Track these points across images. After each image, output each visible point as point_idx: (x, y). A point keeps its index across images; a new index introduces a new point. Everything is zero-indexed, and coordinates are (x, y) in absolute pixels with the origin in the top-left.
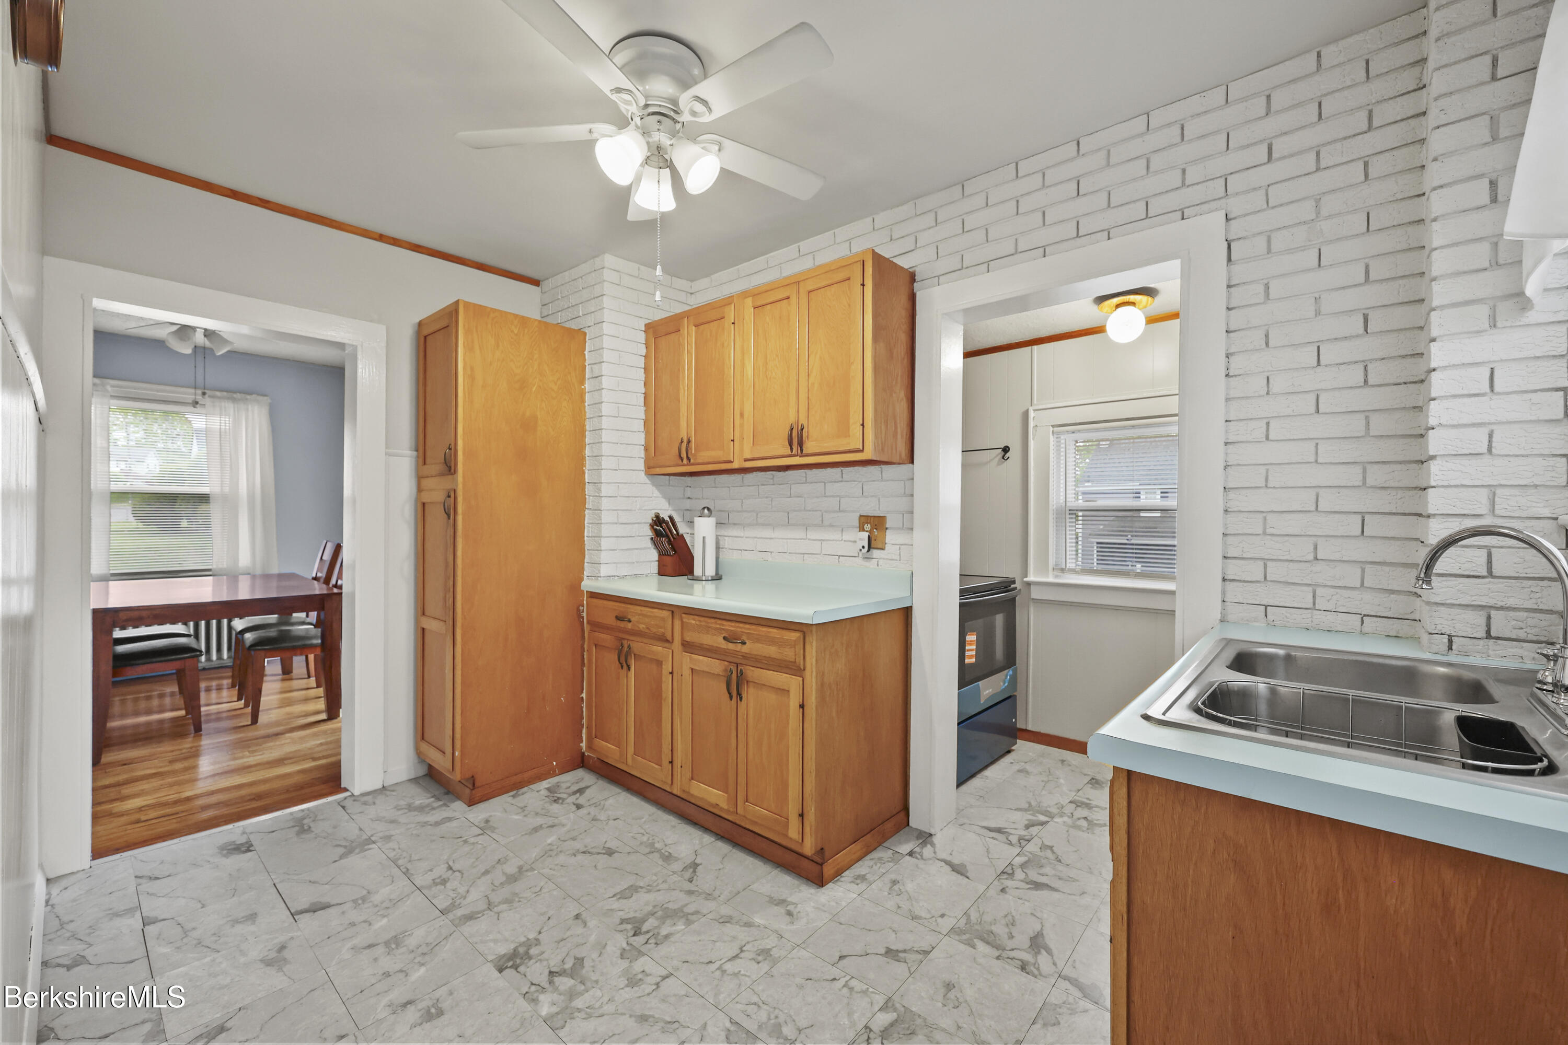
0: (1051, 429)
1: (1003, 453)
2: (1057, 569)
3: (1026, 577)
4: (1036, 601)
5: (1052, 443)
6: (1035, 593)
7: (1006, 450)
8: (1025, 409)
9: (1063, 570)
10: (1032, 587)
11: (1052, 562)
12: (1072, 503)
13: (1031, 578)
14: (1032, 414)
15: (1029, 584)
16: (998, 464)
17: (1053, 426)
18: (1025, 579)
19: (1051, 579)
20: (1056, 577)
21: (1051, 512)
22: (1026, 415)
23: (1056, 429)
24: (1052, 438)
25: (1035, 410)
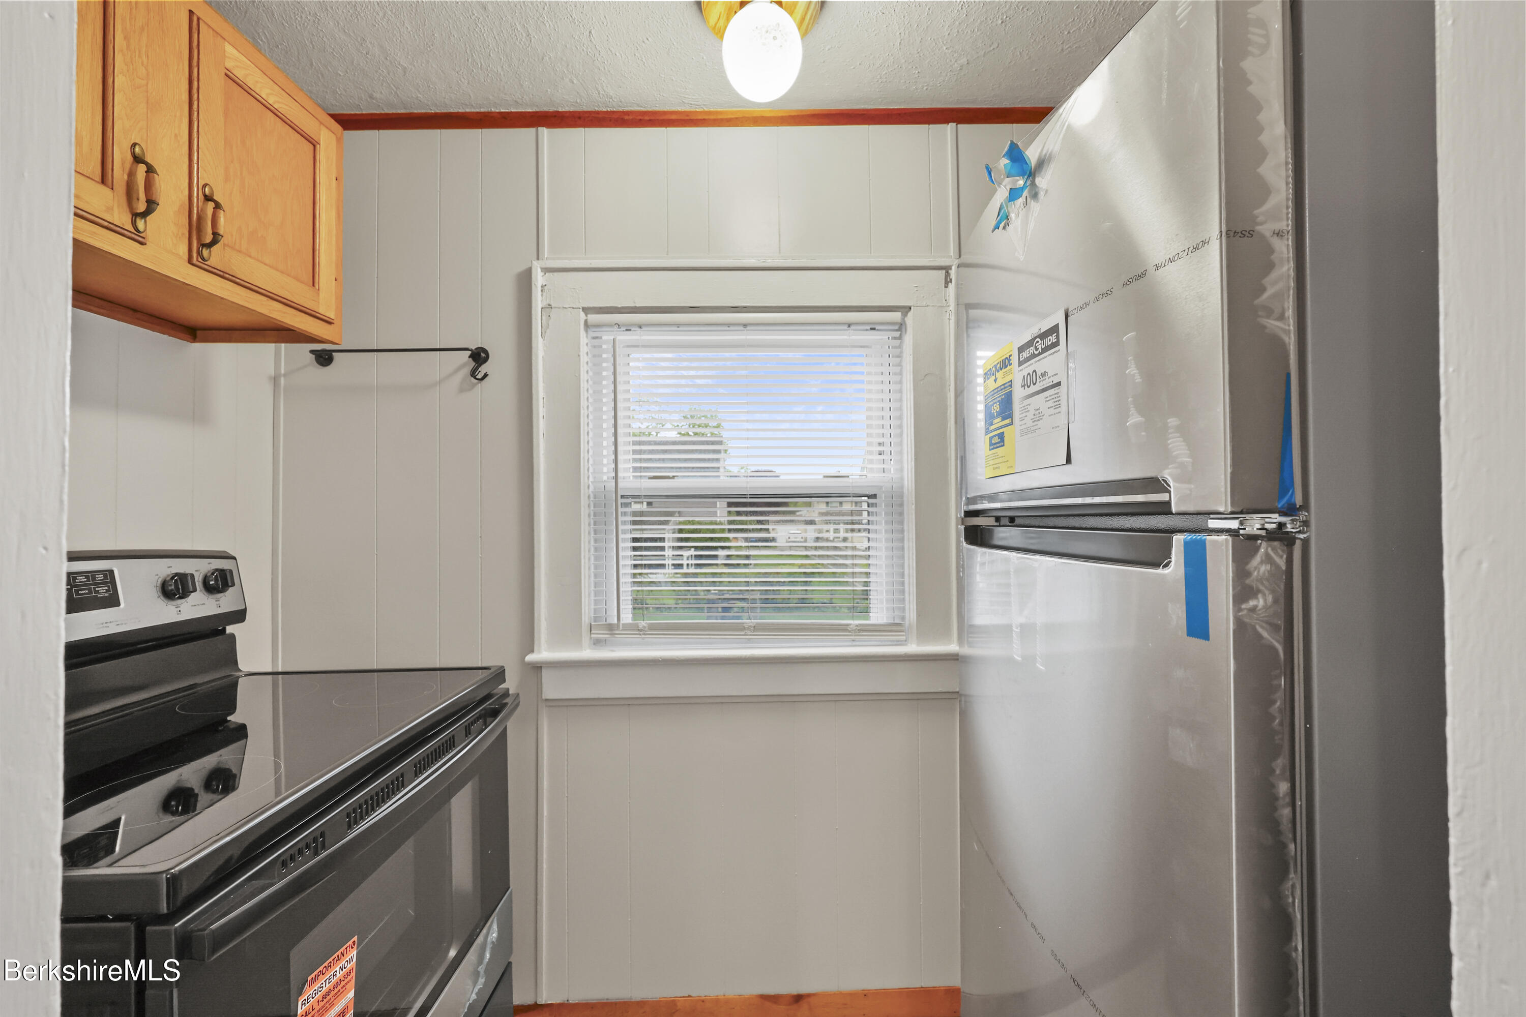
0: (582, 314)
1: (472, 364)
2: (599, 627)
3: (532, 651)
4: (554, 704)
5: (584, 349)
6: (552, 687)
7: (479, 356)
8: (523, 267)
9: (611, 628)
10: (546, 674)
11: (587, 614)
12: (630, 481)
13: (542, 654)
14: (539, 279)
15: (537, 668)
16: (462, 390)
17: (586, 310)
18: (530, 658)
19: (588, 653)
20: (597, 643)
21: (584, 502)
22: (525, 280)
23: (594, 318)
24: (584, 339)
25: (546, 270)
